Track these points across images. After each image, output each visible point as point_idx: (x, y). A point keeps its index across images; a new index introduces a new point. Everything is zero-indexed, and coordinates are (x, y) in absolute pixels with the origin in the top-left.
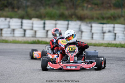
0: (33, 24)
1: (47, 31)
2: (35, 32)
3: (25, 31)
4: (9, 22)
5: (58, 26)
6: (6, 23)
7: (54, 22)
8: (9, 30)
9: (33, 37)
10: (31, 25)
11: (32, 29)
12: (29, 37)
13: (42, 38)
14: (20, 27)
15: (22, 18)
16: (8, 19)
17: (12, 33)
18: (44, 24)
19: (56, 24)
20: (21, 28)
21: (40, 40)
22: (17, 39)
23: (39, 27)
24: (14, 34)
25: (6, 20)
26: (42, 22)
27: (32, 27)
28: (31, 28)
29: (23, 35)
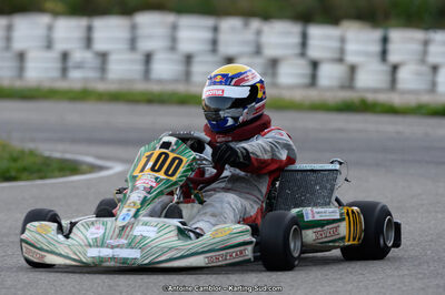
0: (343, 40)
1: (395, 68)
2: (353, 69)
3: (315, 65)
4: (259, 33)
5: (433, 49)
6: (249, 35)
7: (419, 35)
8: (259, 61)
9: (342, 87)
10: (336, 44)
11: (340, 60)
12: (330, 89)
13: (376, 91)
14: (297, 50)
15: (305, 18)
16: (255, 24)
17: (270, 71)
18: (385, 40)
19: (426, 43)
20: (303, 54)
21: (370, 97)
22: (287, 95)
23: (367, 54)
24: (274, 75)
25: (246, 25)
26: (377, 34)
27: (342, 51)
28: (336, 56)
29: (306, 80)
